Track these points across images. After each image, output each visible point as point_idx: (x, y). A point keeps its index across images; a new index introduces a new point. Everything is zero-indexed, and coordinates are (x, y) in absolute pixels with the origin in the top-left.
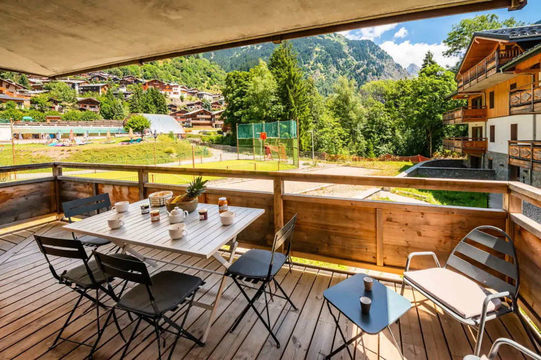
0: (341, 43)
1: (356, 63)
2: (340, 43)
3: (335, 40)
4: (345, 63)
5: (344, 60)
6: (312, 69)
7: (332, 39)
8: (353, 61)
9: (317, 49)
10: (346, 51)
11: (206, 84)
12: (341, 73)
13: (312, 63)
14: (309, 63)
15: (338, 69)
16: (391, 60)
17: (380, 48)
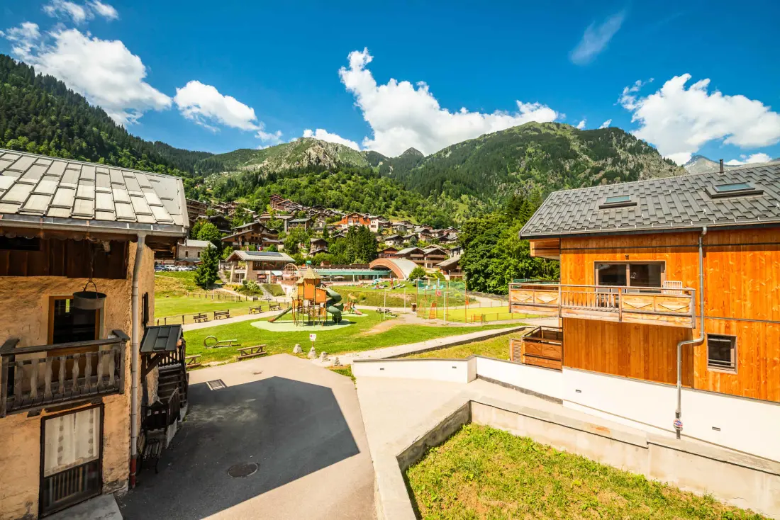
0: (567, 136)
1: (592, 163)
2: (566, 138)
3: (558, 133)
4: (575, 166)
5: (573, 162)
6: (523, 178)
7: (552, 132)
8: (588, 161)
9: (530, 150)
10: (576, 149)
11: (391, 210)
12: (567, 181)
13: (522, 170)
14: (518, 171)
15: (564, 176)
16: (655, 154)
17: (634, 138)
